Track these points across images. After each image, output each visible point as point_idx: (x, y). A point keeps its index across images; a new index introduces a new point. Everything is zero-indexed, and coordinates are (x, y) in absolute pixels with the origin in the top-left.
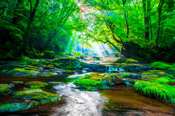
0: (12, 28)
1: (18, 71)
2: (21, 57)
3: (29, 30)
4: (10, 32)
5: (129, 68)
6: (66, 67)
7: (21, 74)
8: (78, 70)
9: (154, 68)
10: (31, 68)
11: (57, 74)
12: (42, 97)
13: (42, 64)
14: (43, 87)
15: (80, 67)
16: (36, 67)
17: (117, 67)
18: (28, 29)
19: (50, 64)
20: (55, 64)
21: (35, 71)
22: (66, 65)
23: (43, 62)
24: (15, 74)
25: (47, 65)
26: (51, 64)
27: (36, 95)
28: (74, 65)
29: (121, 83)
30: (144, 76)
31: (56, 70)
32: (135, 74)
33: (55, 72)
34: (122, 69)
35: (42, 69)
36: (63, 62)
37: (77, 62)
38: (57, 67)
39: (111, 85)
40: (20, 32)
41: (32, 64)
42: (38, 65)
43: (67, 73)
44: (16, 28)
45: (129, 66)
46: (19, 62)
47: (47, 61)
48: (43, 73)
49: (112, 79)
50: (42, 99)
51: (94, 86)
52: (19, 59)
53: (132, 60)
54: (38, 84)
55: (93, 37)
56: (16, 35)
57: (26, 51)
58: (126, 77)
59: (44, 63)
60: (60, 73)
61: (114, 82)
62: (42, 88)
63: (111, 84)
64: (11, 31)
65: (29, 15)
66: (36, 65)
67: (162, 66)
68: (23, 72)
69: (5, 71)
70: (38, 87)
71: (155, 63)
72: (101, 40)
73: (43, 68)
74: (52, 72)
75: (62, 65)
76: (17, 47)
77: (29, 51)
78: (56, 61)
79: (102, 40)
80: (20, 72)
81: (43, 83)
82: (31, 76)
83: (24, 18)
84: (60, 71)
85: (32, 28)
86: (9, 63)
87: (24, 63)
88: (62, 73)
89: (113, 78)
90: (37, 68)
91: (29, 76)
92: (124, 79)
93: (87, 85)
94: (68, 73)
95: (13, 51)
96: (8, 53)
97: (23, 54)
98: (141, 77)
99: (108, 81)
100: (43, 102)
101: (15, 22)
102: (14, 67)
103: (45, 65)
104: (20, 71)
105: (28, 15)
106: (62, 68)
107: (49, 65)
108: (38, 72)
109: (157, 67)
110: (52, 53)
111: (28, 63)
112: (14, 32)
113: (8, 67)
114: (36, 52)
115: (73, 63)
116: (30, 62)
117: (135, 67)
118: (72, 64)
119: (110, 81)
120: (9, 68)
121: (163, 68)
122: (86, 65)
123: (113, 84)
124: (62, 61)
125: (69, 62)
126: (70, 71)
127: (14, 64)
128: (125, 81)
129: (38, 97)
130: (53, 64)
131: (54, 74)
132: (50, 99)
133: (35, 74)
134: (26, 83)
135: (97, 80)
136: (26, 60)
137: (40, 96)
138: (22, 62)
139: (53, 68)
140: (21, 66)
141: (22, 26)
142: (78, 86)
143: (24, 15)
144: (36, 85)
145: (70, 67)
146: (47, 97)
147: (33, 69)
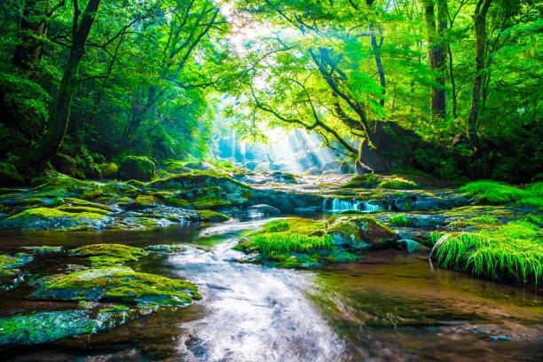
0: (12, 79)
1: (41, 217)
2: (44, 175)
3: (70, 84)
4: (8, 95)
5: (394, 202)
6: (196, 203)
7: (52, 225)
8: (236, 210)
9: (473, 201)
10: (81, 208)
11: (170, 223)
12: (140, 290)
13: (116, 195)
14: (132, 261)
15: (242, 200)
16: (97, 204)
17: (358, 199)
18: (67, 84)
19: (144, 193)
20: (161, 193)
21: (99, 215)
22: (196, 195)
23: (121, 189)
24: (30, 224)
25: (134, 198)
26: (147, 194)
27: (116, 285)
28: (223, 195)
29: (389, 242)
30: (456, 220)
31: (167, 211)
32: (425, 217)
33: (163, 217)
34: (375, 204)
35: (120, 210)
36: (186, 185)
37: (231, 186)
38: (168, 203)
39: (358, 250)
40: (39, 94)
41: (85, 193)
42: (104, 198)
43: (201, 220)
44: (27, 81)
45: (397, 196)
46: (41, 190)
47: (133, 183)
48: (125, 221)
49: (361, 230)
50: (140, 298)
51: (305, 251)
52: (39, 181)
53: (400, 180)
54: (115, 253)
55: (272, 111)
56: (27, 102)
57: (61, 155)
58: (399, 224)
59: (122, 191)
60: (179, 221)
61: (367, 241)
62: (130, 263)
63: (358, 247)
64: (10, 91)
65: (67, 40)
66: (98, 196)
67: (496, 191)
68: (57, 220)
70: (117, 262)
71: (475, 185)
72: (298, 121)
73: (121, 206)
74: (152, 217)
75: (183, 196)
76: (30, 143)
77: (69, 154)
78: (162, 185)
79: (300, 120)
80: (46, 219)
81: (132, 248)
82: (85, 229)
83: (52, 48)
84: (180, 214)
85: (81, 81)
86: (6, 192)
87: (58, 191)
88: (186, 219)
89: (363, 228)
90: (103, 206)
91: (79, 230)
92: (397, 231)
93: (284, 250)
94: (206, 220)
95: (16, 155)
97: (51, 166)
98: (445, 224)
99: (349, 238)
100: (147, 308)
101: (23, 61)
102: (25, 204)
103: (127, 198)
104: (46, 215)
105: (65, 38)
106: (182, 206)
107: (139, 198)
108: (106, 219)
109: (481, 196)
110: (145, 163)
111: (70, 191)
112: (18, 92)
113: (5, 205)
114: (92, 160)
115: (219, 188)
116: (76, 187)
117: (414, 198)
118: (216, 191)
119: (353, 236)
120: (7, 208)
121: (501, 198)
122: (261, 194)
123: (363, 245)
124: (182, 183)
125: (206, 186)
126: (213, 213)
127: (23, 196)
128: (399, 237)
129: (127, 292)
130: (154, 193)
131: (159, 222)
132: (170, 297)
133: (99, 223)
134: (74, 250)
135: (314, 234)
136: (64, 183)
137: (132, 287)
138: (49, 190)
139: (154, 204)
140: (47, 201)
141: (47, 74)
142: (254, 255)
143: (52, 40)
144: (108, 256)
145: (210, 203)
146: (156, 291)
147: (90, 209)
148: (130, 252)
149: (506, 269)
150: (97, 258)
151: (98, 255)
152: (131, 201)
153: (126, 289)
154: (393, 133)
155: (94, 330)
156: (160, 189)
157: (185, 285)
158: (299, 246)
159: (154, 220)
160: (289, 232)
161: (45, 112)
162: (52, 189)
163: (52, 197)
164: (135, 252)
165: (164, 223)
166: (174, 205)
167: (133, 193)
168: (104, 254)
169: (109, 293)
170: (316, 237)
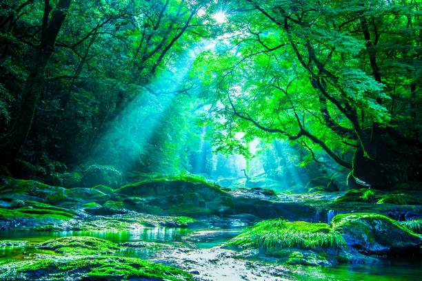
3: (36, 84)
8: (216, 218)
10: (44, 210)
13: (81, 200)
15: (222, 209)
16: (61, 208)
19: (113, 199)
20: (132, 198)
21: (64, 217)
22: (171, 202)
23: (87, 194)
26: (116, 200)
28: (201, 202)
31: (139, 216)
33: (136, 221)
36: (159, 192)
37: (209, 194)
38: (139, 209)
39: (374, 252)
41: (48, 197)
42: (70, 203)
47: (100, 188)
48: (94, 223)
49: (374, 230)
50: (128, 278)
54: (89, 245)
55: (250, 119)
57: (20, 161)
59: (89, 196)
60: (154, 227)
61: (383, 243)
63: (371, 249)
65: (35, 40)
66: (62, 200)
68: (18, 221)
72: (280, 131)
73: (87, 211)
74: (123, 221)
75: (155, 202)
77: (29, 161)
78: (133, 191)
79: (283, 130)
80: (5, 219)
82: (50, 229)
84: (155, 220)
85: (49, 80)
87: (17, 194)
88: (162, 224)
90: (68, 210)
91: (43, 230)
93: (285, 246)
94: (185, 226)
103: (94, 203)
104: (4, 215)
105: (32, 36)
106: (155, 213)
107: (107, 204)
108: (72, 221)
115: (197, 194)
116: (38, 190)
118: (194, 198)
119: (364, 236)
123: (377, 247)
124: (155, 189)
125: (182, 193)
126: (191, 220)
129: (111, 272)
130: (123, 199)
131: (132, 226)
133: (66, 223)
137: (118, 268)
138: (7, 193)
139: (125, 210)
140: (4, 204)
141: (10, 74)
142: (249, 251)
143: (17, 38)
144: (83, 247)
145: (186, 211)
146: (145, 274)
147: (52, 211)
150: (71, 249)
151: (71, 246)
152: (99, 206)
153: (112, 269)
154: (393, 142)
156: (132, 195)
159: (126, 223)
161: (7, 113)
162: (11, 192)
163: (9, 200)
164: (111, 245)
165: (137, 227)
166: (147, 211)
167: (102, 198)
168: (78, 245)
169: (91, 273)
170: (322, 234)
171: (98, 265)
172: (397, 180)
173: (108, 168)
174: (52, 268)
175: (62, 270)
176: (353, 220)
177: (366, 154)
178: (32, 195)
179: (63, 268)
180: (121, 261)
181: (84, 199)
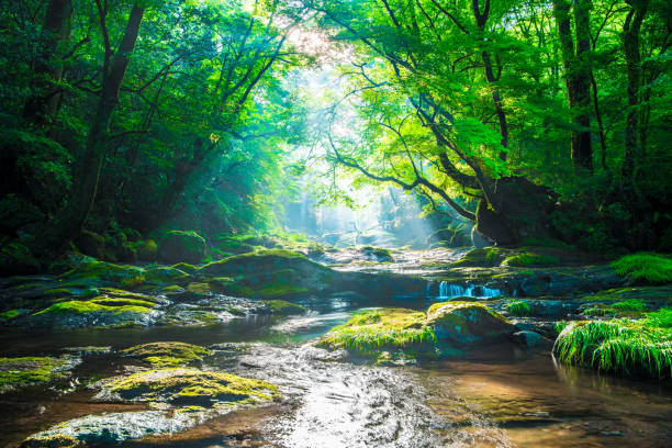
0: (26, 137)
1: (74, 312)
2: (66, 258)
3: (99, 142)
4: (20, 157)
5: (520, 284)
6: (263, 292)
7: (89, 323)
9: (626, 281)
10: (122, 300)
11: (233, 317)
12: (215, 390)
13: (160, 282)
14: (197, 361)
15: (321, 287)
16: (139, 295)
19: (196, 280)
20: (219, 279)
21: (145, 309)
22: (263, 282)
23: (167, 276)
24: (63, 322)
26: (201, 281)
28: (299, 281)
29: (504, 335)
30: (593, 306)
31: (228, 302)
32: (553, 303)
33: (224, 310)
34: (495, 288)
35: (169, 302)
36: (249, 269)
37: (307, 268)
38: (227, 292)
39: (465, 345)
40: (59, 155)
41: (124, 281)
42: (148, 287)
43: (271, 313)
44: (44, 140)
45: (523, 276)
46: (66, 278)
47: (182, 267)
48: (178, 315)
49: (468, 321)
50: (216, 398)
51: (400, 347)
52: (60, 267)
53: (531, 255)
54: (176, 352)
55: (357, 166)
56: (45, 166)
57: (86, 231)
58: (518, 312)
59: (169, 278)
60: (244, 315)
61: (476, 333)
62: (195, 363)
63: (464, 342)
64: (23, 152)
65: (94, 85)
66: (139, 285)
67: (657, 268)
68: (96, 315)
69: (16, 313)
70: (180, 363)
71: (630, 259)
72: (392, 179)
73: (169, 297)
74: (210, 310)
75: (246, 283)
76: (47, 217)
77: (95, 230)
78: (218, 269)
79: (396, 177)
80: (82, 315)
81: (194, 346)
82: (132, 326)
83: (76, 95)
84: (245, 306)
85: (113, 137)
86: (22, 282)
87: (90, 278)
88: (253, 311)
89: (471, 317)
90: (147, 297)
91: (124, 327)
92: (514, 322)
93: (375, 346)
94: (277, 313)
95: (29, 233)
96: (12, 245)
97: (73, 247)
98: (578, 312)
99: (453, 330)
100: (224, 408)
101: (38, 113)
102: (49, 296)
103: (176, 287)
104: (80, 310)
105: (90, 81)
106: (245, 296)
107: (191, 286)
108: (155, 313)
109: (637, 274)
110: (193, 239)
111: (103, 278)
112: (33, 153)
113: (25, 298)
114: (124, 237)
115: (291, 270)
116: (111, 273)
117: (548, 279)
118: (289, 276)
119: (458, 328)
120: (27, 302)
121: (664, 277)
122: (345, 277)
123: (471, 339)
124: (245, 266)
125: (275, 269)
126: (285, 304)
127: (45, 286)
128: (517, 328)
129: (200, 392)
130: (209, 280)
131: (220, 316)
132: (247, 397)
133: (147, 317)
134: (126, 351)
135: (411, 327)
136: (97, 269)
137: (206, 387)
138: (77, 278)
139: (211, 294)
140: (76, 292)
141: (68, 129)
142: (339, 353)
143: (74, 85)
144: (169, 355)
145: (281, 291)
146: (232, 391)
147: (132, 301)
148: (193, 351)
149: (638, 363)
150: (157, 359)
151: (158, 355)
152: (181, 290)
153: (201, 389)
154: (520, 191)
155: (174, 429)
156: (218, 274)
157: (262, 385)
158: (392, 340)
159: (213, 313)
160: (381, 324)
161: (67, 178)
162: (82, 277)
163: (82, 287)
164: (199, 351)
165: (226, 317)
166: (236, 295)
167: (183, 279)
168: (164, 354)
169: (181, 393)
170: (413, 330)
171: (187, 384)
172: (526, 234)
173: (189, 233)
174: (144, 388)
175: (152, 390)
176: (448, 311)
177: (490, 207)
178: (105, 279)
179: (155, 388)
180: (209, 378)
181: (164, 281)
